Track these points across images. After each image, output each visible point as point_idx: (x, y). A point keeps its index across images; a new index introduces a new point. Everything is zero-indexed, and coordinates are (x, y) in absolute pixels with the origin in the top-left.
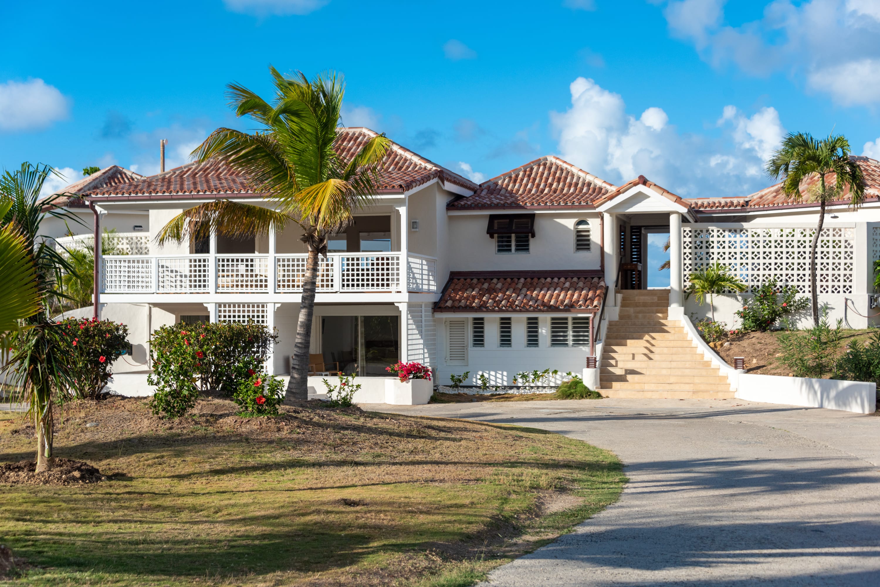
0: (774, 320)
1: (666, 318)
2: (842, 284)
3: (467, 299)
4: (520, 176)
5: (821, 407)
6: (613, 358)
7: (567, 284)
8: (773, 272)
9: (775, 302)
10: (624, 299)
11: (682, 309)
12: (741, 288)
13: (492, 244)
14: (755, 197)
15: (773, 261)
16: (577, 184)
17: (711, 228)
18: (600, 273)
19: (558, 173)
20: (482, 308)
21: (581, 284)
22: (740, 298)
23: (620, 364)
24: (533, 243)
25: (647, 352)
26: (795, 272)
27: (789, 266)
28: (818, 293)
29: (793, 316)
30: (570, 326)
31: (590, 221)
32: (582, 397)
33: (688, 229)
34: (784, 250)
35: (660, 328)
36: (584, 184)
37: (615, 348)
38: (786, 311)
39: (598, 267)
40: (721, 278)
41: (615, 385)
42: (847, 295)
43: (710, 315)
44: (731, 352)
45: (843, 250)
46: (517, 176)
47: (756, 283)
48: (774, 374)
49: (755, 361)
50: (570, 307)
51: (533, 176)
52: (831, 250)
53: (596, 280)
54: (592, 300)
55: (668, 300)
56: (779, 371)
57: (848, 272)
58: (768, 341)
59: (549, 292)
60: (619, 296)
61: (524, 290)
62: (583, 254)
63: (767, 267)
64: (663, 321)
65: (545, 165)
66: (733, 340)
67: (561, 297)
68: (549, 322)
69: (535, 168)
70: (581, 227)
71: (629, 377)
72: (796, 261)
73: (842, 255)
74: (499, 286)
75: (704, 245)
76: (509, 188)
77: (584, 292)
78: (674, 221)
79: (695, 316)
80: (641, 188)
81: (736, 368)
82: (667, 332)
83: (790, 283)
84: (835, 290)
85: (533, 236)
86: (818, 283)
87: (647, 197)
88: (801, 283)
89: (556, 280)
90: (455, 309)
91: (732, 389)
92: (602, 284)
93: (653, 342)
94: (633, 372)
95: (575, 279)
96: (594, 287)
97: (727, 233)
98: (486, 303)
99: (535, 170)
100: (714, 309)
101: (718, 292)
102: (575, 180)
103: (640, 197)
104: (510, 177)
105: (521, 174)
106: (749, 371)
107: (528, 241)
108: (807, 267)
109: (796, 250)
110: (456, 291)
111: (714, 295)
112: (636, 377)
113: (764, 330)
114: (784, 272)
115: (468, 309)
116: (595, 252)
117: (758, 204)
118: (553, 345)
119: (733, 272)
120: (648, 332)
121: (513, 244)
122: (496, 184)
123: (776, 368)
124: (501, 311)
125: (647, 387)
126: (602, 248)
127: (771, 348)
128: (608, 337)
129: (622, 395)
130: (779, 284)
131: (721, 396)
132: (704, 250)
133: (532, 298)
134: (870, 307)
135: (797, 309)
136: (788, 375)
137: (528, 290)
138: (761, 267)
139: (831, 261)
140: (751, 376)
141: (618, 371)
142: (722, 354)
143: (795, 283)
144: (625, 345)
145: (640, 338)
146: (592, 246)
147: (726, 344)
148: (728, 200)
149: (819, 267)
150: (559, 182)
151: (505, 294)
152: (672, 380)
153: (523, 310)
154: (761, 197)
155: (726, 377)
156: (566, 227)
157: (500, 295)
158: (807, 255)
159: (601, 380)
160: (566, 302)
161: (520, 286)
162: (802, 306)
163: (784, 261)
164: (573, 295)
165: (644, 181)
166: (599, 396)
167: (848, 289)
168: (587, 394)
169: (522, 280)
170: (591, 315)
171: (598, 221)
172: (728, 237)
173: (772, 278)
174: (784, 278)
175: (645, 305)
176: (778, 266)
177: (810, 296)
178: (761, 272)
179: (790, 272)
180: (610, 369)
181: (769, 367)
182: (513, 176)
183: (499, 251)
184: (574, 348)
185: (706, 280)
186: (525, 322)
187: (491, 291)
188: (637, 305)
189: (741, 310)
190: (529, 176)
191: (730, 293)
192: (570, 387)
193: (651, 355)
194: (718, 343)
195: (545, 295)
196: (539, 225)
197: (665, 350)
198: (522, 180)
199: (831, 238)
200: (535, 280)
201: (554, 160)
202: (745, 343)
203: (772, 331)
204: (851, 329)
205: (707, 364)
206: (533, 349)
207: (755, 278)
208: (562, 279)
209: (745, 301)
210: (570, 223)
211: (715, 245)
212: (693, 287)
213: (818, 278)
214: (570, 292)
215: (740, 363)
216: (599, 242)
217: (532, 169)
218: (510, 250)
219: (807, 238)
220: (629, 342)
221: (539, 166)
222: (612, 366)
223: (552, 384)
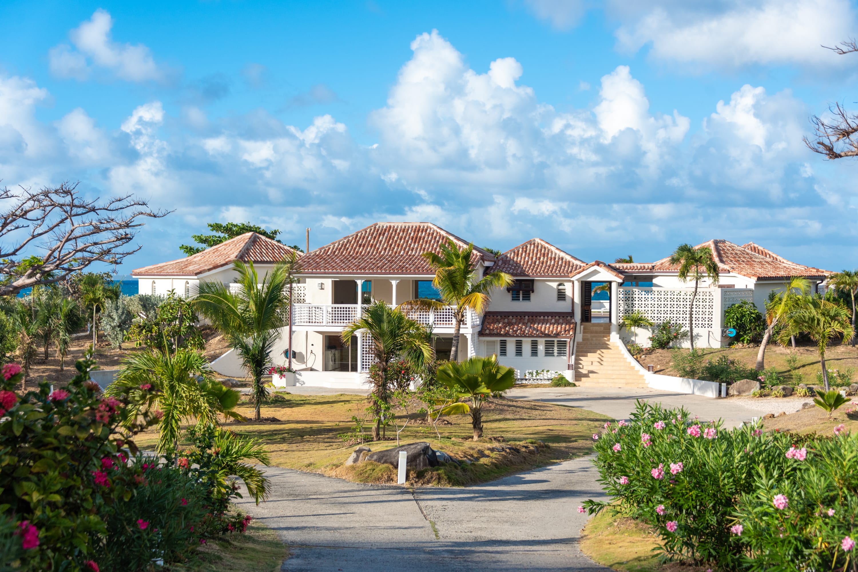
0: (669, 342)
1: (609, 340)
2: (707, 322)
3: (497, 328)
4: (520, 252)
5: (693, 393)
6: (581, 364)
7: (553, 321)
8: (669, 315)
9: (670, 333)
10: (584, 329)
11: (618, 336)
12: (651, 324)
13: (509, 296)
14: (658, 264)
15: (669, 309)
16: (555, 258)
17: (634, 290)
18: (572, 314)
19: (543, 250)
20: (507, 335)
21: (561, 321)
22: (650, 329)
23: (585, 368)
24: (532, 296)
25: (599, 360)
26: (681, 316)
27: (678, 312)
28: (694, 327)
29: (680, 340)
30: (556, 345)
31: (565, 284)
32: (565, 386)
33: (621, 290)
34: (675, 303)
35: (606, 346)
36: (559, 258)
37: (581, 358)
38: (676, 337)
39: (570, 310)
40: (641, 319)
41: (583, 379)
42: (710, 329)
43: (633, 339)
44: (646, 361)
45: (707, 304)
46: (518, 251)
47: (659, 321)
48: (669, 375)
49: (659, 367)
50: (557, 335)
51: (528, 252)
52: (701, 303)
53: (569, 318)
54: (569, 331)
55: (610, 329)
56: (672, 373)
57: (710, 316)
58: (666, 355)
59: (544, 325)
60: (582, 327)
61: (529, 324)
62: (562, 303)
63: (666, 312)
64: (607, 342)
65: (534, 244)
66: (646, 354)
67: (551, 329)
68: (544, 342)
69: (529, 246)
70: (561, 287)
71: (590, 375)
72: (682, 309)
73: (707, 307)
74: (514, 321)
75: (630, 299)
76: (515, 259)
77: (563, 326)
78: (614, 286)
79: (625, 340)
80: (596, 268)
81: (649, 371)
82: (610, 349)
83: (678, 322)
84: (703, 326)
85: (533, 292)
86: (694, 322)
87: (599, 272)
88: (684, 322)
89: (546, 318)
90: (491, 335)
91: (646, 382)
92: (573, 321)
93: (602, 354)
94: (592, 372)
95: (557, 317)
96: (568, 323)
97: (643, 293)
98: (508, 331)
99: (528, 248)
100: (636, 335)
101: (638, 326)
102: (553, 256)
103: (595, 272)
104: (514, 252)
105: (521, 250)
106: (656, 372)
107: (529, 294)
108: (688, 313)
109: (682, 303)
110: (490, 324)
111: (636, 328)
112: (594, 375)
113: (663, 348)
114: (675, 315)
115: (499, 335)
116: (568, 301)
117: (660, 269)
118: (546, 355)
119: (646, 315)
120: (599, 349)
121: (521, 296)
122: (507, 257)
123: (671, 371)
124: (517, 336)
125: (600, 381)
126: (573, 300)
127: (667, 359)
128: (577, 352)
129: (587, 385)
130: (672, 322)
131: (641, 386)
132: (630, 302)
133: (534, 329)
134: (722, 336)
135: (682, 337)
136: (676, 376)
137: (531, 323)
138: (662, 312)
139: (701, 310)
140: (657, 376)
141: (584, 371)
142: (641, 362)
143: (681, 322)
144: (587, 356)
145: (595, 352)
146: (567, 298)
147: (643, 357)
148: (642, 265)
149: (694, 313)
150: (544, 256)
151: (518, 326)
152: (614, 377)
153: (531, 336)
154: (662, 264)
155: (643, 376)
156: (552, 287)
157: (516, 327)
158: (688, 306)
159: (576, 376)
160: (554, 332)
161: (526, 321)
162: (685, 335)
163: (675, 309)
164: (557, 328)
165: (598, 264)
166: (574, 385)
167: (710, 326)
168: (568, 384)
169: (527, 317)
170: (568, 340)
171: (571, 284)
172: (643, 295)
173: (668, 319)
174: (675, 319)
175: (596, 332)
176: (672, 312)
177: (688, 329)
178: (662, 315)
179: (678, 316)
180: (580, 370)
181: (667, 370)
182: (516, 251)
183: (513, 300)
184: (558, 358)
185: (632, 320)
186: (530, 342)
187: (510, 324)
188: (592, 332)
189: (651, 336)
190: (526, 252)
191: (645, 327)
192: (558, 380)
193: (602, 362)
194: (639, 356)
195: (541, 327)
196: (536, 285)
197: (609, 360)
198: (522, 254)
199: (701, 297)
200: (534, 317)
201: (540, 241)
202: (653, 356)
203: (668, 349)
204: (711, 348)
205: (633, 368)
206: (534, 358)
207: (659, 318)
208: (550, 317)
209: (653, 332)
210: (554, 285)
211: (637, 299)
212: (624, 323)
213: (694, 319)
214: (555, 326)
215: (651, 369)
216: (571, 296)
217: (527, 247)
218: (519, 300)
219: (688, 297)
220: (589, 354)
221: (531, 244)
222: (580, 368)
223: (546, 378)
